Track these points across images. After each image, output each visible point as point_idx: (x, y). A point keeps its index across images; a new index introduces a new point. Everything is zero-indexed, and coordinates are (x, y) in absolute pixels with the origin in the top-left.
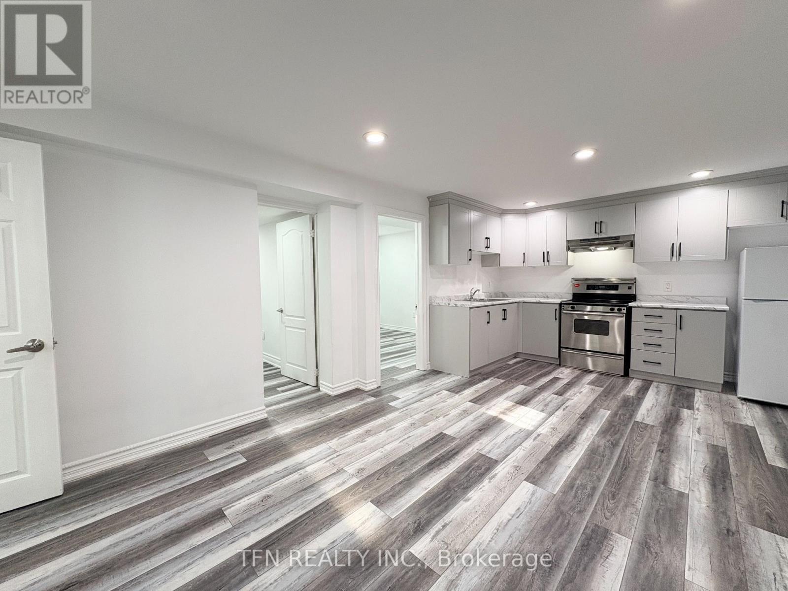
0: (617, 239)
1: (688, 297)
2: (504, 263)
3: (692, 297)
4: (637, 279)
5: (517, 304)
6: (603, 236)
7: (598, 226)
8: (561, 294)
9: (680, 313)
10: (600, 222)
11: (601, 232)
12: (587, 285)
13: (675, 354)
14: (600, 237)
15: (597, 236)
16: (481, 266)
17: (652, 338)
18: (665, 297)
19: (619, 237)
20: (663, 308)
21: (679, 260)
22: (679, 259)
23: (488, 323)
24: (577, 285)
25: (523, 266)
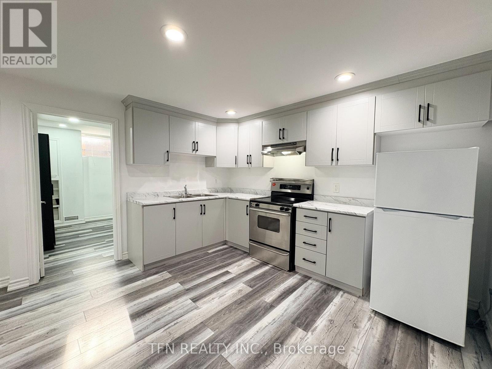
0: (295, 145)
1: (350, 199)
2: (220, 163)
3: (353, 199)
4: (315, 180)
5: (224, 199)
6: (285, 141)
7: (281, 132)
8: (265, 191)
9: (330, 216)
10: (282, 129)
11: (283, 138)
12: (281, 185)
13: (326, 255)
14: (283, 142)
15: (281, 142)
16: (205, 166)
17: (310, 238)
18: (333, 197)
19: (296, 143)
20: (316, 210)
21: (337, 165)
22: (337, 163)
23: (174, 218)
24: (274, 185)
25: (235, 167)
